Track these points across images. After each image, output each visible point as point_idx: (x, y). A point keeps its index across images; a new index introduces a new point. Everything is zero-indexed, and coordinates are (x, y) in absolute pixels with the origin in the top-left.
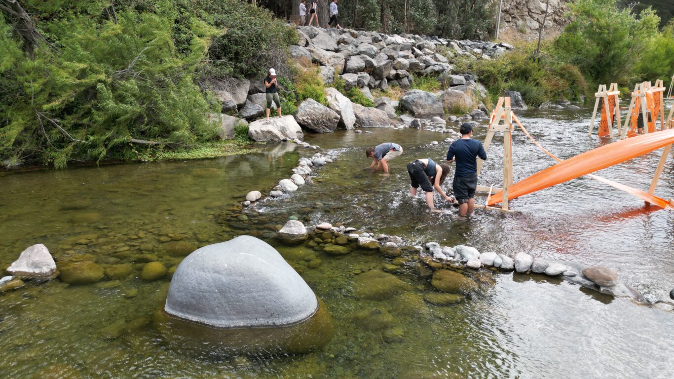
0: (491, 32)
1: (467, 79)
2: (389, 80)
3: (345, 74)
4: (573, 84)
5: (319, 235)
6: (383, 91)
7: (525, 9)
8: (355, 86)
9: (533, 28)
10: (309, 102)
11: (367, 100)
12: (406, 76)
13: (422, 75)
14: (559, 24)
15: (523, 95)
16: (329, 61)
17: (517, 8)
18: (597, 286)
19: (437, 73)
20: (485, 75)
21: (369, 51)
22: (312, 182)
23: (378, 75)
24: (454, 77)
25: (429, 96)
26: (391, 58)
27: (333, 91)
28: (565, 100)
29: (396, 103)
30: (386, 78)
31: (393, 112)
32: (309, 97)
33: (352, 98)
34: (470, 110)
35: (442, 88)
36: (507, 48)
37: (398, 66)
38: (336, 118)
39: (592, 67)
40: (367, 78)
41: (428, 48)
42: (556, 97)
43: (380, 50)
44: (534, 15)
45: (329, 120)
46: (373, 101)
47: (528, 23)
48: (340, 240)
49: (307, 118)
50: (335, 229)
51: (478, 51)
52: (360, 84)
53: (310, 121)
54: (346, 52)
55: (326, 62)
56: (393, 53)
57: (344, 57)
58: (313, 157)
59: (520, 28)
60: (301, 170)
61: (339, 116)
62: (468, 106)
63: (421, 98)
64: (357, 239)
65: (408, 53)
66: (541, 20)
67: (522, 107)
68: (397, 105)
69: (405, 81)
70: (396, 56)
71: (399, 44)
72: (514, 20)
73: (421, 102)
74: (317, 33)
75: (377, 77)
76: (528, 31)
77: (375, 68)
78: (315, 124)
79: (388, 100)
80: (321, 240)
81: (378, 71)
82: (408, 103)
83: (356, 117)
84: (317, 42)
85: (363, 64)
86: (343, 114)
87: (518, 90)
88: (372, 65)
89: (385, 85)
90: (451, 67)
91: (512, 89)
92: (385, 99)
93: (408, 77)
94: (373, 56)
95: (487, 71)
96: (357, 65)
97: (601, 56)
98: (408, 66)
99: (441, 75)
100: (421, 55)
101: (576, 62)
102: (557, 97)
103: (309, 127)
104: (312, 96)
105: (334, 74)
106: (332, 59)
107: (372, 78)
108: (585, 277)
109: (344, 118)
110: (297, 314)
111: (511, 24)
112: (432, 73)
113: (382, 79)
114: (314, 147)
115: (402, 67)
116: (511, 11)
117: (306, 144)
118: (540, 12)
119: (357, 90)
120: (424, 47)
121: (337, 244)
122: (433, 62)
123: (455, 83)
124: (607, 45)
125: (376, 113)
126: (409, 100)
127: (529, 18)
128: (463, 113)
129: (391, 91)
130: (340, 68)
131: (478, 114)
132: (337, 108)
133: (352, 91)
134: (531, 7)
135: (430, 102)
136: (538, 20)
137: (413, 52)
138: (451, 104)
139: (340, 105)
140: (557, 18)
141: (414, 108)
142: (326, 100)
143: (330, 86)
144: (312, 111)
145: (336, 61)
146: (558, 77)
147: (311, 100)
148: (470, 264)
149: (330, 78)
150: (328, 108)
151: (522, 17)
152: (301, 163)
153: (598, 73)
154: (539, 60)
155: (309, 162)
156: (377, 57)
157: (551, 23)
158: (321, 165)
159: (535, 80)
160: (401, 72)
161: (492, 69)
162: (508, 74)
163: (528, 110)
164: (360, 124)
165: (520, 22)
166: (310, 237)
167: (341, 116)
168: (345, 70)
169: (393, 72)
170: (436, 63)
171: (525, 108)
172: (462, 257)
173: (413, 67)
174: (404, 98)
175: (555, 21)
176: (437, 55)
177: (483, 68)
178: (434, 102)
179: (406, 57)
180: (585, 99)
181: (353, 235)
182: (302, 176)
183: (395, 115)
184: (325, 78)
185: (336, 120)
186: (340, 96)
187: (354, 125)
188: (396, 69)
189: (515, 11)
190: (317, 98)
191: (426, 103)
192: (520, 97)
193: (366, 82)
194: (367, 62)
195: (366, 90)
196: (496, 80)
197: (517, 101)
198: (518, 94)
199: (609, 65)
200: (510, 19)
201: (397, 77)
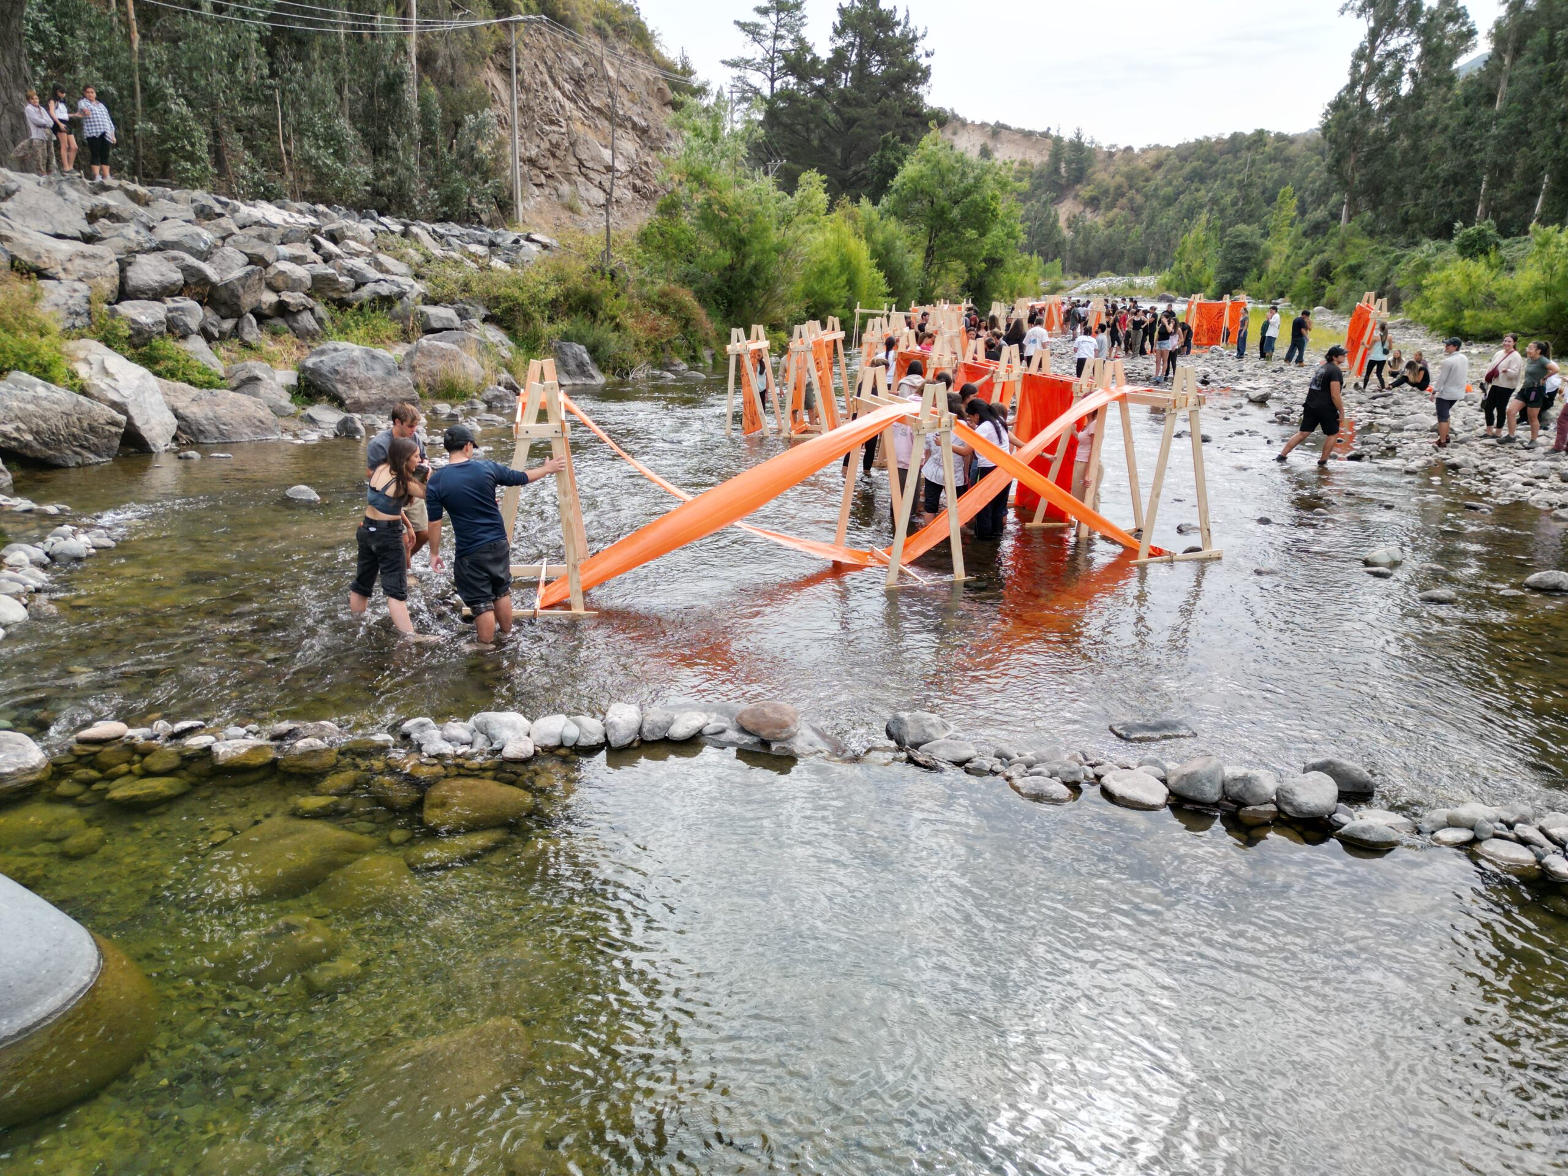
0: (505, 207)
1: (463, 315)
2: (261, 317)
3: (126, 303)
4: (686, 326)
5: (90, 760)
6: (247, 346)
7: (572, 160)
8: (160, 334)
9: (592, 202)
10: (17, 383)
11: (204, 371)
12: (306, 308)
13: (350, 305)
14: (644, 197)
15: (592, 350)
16: (69, 266)
17: (554, 156)
18: (765, 744)
19: (386, 302)
20: (504, 305)
21: (188, 242)
22: (53, 609)
23: (225, 303)
24: (431, 310)
25: (374, 358)
26: (254, 260)
27: (95, 349)
28: (677, 360)
29: (287, 376)
30: (252, 312)
31: (285, 400)
32: (16, 367)
33: (158, 368)
34: (481, 387)
35: (405, 336)
36: (545, 247)
37: (279, 283)
38: (114, 423)
39: (718, 291)
40: (194, 313)
41: (354, 238)
42: (659, 353)
43: (224, 239)
44: (592, 174)
45: (92, 429)
46: (222, 373)
47: (581, 189)
48: (154, 763)
49: (18, 429)
50: (139, 734)
51: (480, 250)
52: (175, 328)
53: (29, 437)
54: (120, 243)
55: (59, 269)
56: (261, 249)
57: (113, 257)
58: (50, 539)
59: (566, 200)
60: (11, 580)
61: (122, 418)
62: (474, 380)
63: (353, 362)
64: (208, 749)
65: (306, 250)
66: (607, 185)
67: (592, 377)
68: (294, 382)
69: (307, 320)
70: (270, 258)
71: (275, 226)
72: (551, 182)
73: (355, 372)
74: (13, 186)
75: (223, 311)
76: (585, 208)
77: (214, 285)
78: (45, 444)
79: (265, 371)
80: (94, 774)
81: (225, 294)
82: (321, 375)
83: (177, 416)
84: (19, 214)
85: (178, 277)
86: (133, 411)
87: (580, 340)
88: (204, 280)
89: (252, 331)
90: (420, 287)
91: (566, 337)
92: (256, 367)
93: (312, 310)
94: (204, 256)
95: (507, 298)
96: (158, 278)
97: (731, 268)
98: (309, 284)
99: (398, 307)
100: (338, 256)
101: (687, 280)
102: (660, 355)
103: (29, 453)
104: (23, 364)
105: (89, 302)
106: (78, 261)
107: (209, 312)
108: (743, 730)
109: (138, 422)
110: (29, 1003)
111: (547, 191)
112: (373, 301)
113: (239, 315)
114: (52, 509)
115: (294, 285)
116: (542, 162)
117: (22, 503)
118: (602, 169)
119: (170, 346)
120: (344, 237)
121: (148, 774)
122: (373, 273)
123: (436, 325)
124: (739, 244)
125: (234, 403)
126: (325, 369)
127: (582, 179)
128: (464, 395)
129: (269, 345)
130: (108, 286)
131: (498, 398)
132: (113, 396)
133: (152, 348)
134: (583, 156)
135: (380, 372)
136: (600, 186)
137: (317, 247)
138: (432, 374)
139: (120, 385)
140: (638, 182)
141: (341, 388)
142: (73, 375)
143: (83, 336)
144: (31, 407)
145: (91, 266)
146: (657, 313)
147: (24, 376)
148: (510, 752)
149: (78, 314)
150: (81, 398)
151: (567, 175)
152: (7, 561)
153: (730, 303)
154: (613, 276)
155: (38, 552)
156: (216, 258)
157: (629, 195)
158: (78, 559)
159: (613, 318)
160: (292, 298)
161: (517, 293)
162: (554, 303)
163: (607, 384)
164: (193, 434)
165: (565, 188)
166: (58, 771)
167: (130, 418)
168: (124, 292)
169: (270, 298)
170: (380, 276)
171: (600, 379)
172: (490, 739)
173: (320, 286)
174: (309, 363)
175: (635, 189)
176: (382, 257)
177: (495, 291)
178: (389, 373)
179: (298, 260)
180: (713, 356)
181: (196, 742)
182: (17, 596)
183: (292, 408)
184: (62, 314)
185: (114, 429)
186: (116, 362)
187: (175, 438)
188: (277, 291)
189: (551, 163)
190: (44, 372)
191: (370, 374)
192: (586, 357)
193: (194, 324)
194: (186, 269)
195: (196, 345)
196: (528, 319)
197: (581, 365)
198: (580, 350)
199: (749, 285)
200: (543, 180)
201: (282, 310)
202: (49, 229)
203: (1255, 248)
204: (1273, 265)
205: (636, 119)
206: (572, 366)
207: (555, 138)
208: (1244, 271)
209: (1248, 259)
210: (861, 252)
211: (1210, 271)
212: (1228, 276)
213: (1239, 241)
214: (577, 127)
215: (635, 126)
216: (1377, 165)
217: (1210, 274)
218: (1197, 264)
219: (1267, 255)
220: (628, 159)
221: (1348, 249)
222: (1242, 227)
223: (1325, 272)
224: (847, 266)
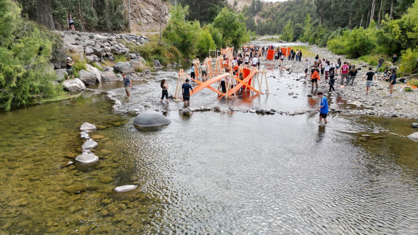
1: (137, 55)
2: (104, 57)
3: (87, 56)
4: (176, 55)
7: (139, 13)
8: (94, 61)
9: (145, 23)
10: (83, 71)
11: (100, 68)
13: (118, 54)
14: (156, 21)
15: (160, 61)
17: (135, 12)
19: (124, 53)
20: (143, 53)
21: (91, 44)
24: (131, 54)
25: (127, 64)
26: (102, 47)
27: (88, 65)
28: (175, 62)
30: (102, 56)
31: (113, 73)
35: (128, 60)
36: (145, 38)
37: (106, 51)
39: (181, 47)
41: (114, 40)
42: (171, 61)
43: (95, 42)
44: (144, 16)
45: (93, 79)
46: (102, 68)
47: (142, 20)
49: (84, 79)
51: (135, 41)
54: (82, 45)
56: (103, 44)
57: (82, 48)
59: (139, 22)
62: (143, 68)
63: (124, 66)
66: (148, 19)
67: (160, 67)
68: (114, 69)
69: (111, 58)
70: (104, 46)
71: (101, 39)
72: (135, 18)
73: (125, 67)
75: (99, 56)
76: (143, 24)
77: (97, 52)
79: (110, 68)
81: (99, 53)
82: (119, 68)
83: (101, 76)
84: (66, 40)
85: (93, 51)
86: (96, 76)
87: (158, 59)
89: (103, 61)
90: (128, 50)
91: (155, 59)
92: (106, 67)
93: (112, 56)
94: (94, 46)
95: (144, 51)
96: (90, 51)
97: (183, 42)
98: (110, 50)
99: (126, 54)
100: (113, 44)
101: (175, 45)
103: (87, 83)
104: (82, 68)
105: (84, 56)
106: (78, 49)
108: (214, 108)
109: (97, 78)
111: (134, 20)
112: (122, 53)
115: (108, 51)
116: (133, 14)
118: (146, 15)
119: (96, 64)
120: (112, 40)
123: (133, 57)
125: (109, 74)
126: (119, 67)
127: (142, 17)
128: (141, 71)
129: (107, 63)
131: (147, 71)
132: (93, 73)
133: (94, 64)
134: (142, 12)
135: (128, 67)
136: (146, 19)
137: (109, 43)
138: (135, 67)
139: (94, 71)
140: (155, 18)
141: (122, 70)
143: (86, 63)
144: (86, 75)
145: (80, 50)
146: (171, 53)
151: (138, 17)
153: (183, 49)
154: (161, 46)
156: (96, 47)
157: (153, 21)
159: (163, 54)
160: (109, 53)
161: (146, 50)
162: (152, 52)
164: (103, 79)
165: (138, 20)
169: (105, 54)
170: (121, 48)
171: (162, 67)
173: (113, 51)
174: (116, 66)
175: (154, 19)
176: (120, 44)
177: (142, 50)
179: (108, 46)
180: (181, 61)
183: (115, 74)
185: (95, 79)
186: (91, 67)
187: (101, 80)
188: (106, 52)
189: (135, 14)
193: (96, 59)
194: (93, 49)
196: (148, 55)
197: (158, 64)
198: (158, 61)
199: (187, 46)
200: (133, 18)
201: (107, 56)
202: (71, 43)
203: (301, 29)
204: (306, 33)
205: (153, 2)
206: (156, 64)
207: (135, 8)
208: (299, 35)
209: (300, 32)
210: (210, 36)
211: (291, 35)
212: (295, 36)
213: (298, 27)
214: (140, 5)
215: (153, 4)
216: (327, 11)
217: (291, 36)
218: (288, 33)
219: (304, 31)
220: (152, 12)
221: (321, 31)
222: (298, 24)
223: (316, 36)
224: (207, 40)
